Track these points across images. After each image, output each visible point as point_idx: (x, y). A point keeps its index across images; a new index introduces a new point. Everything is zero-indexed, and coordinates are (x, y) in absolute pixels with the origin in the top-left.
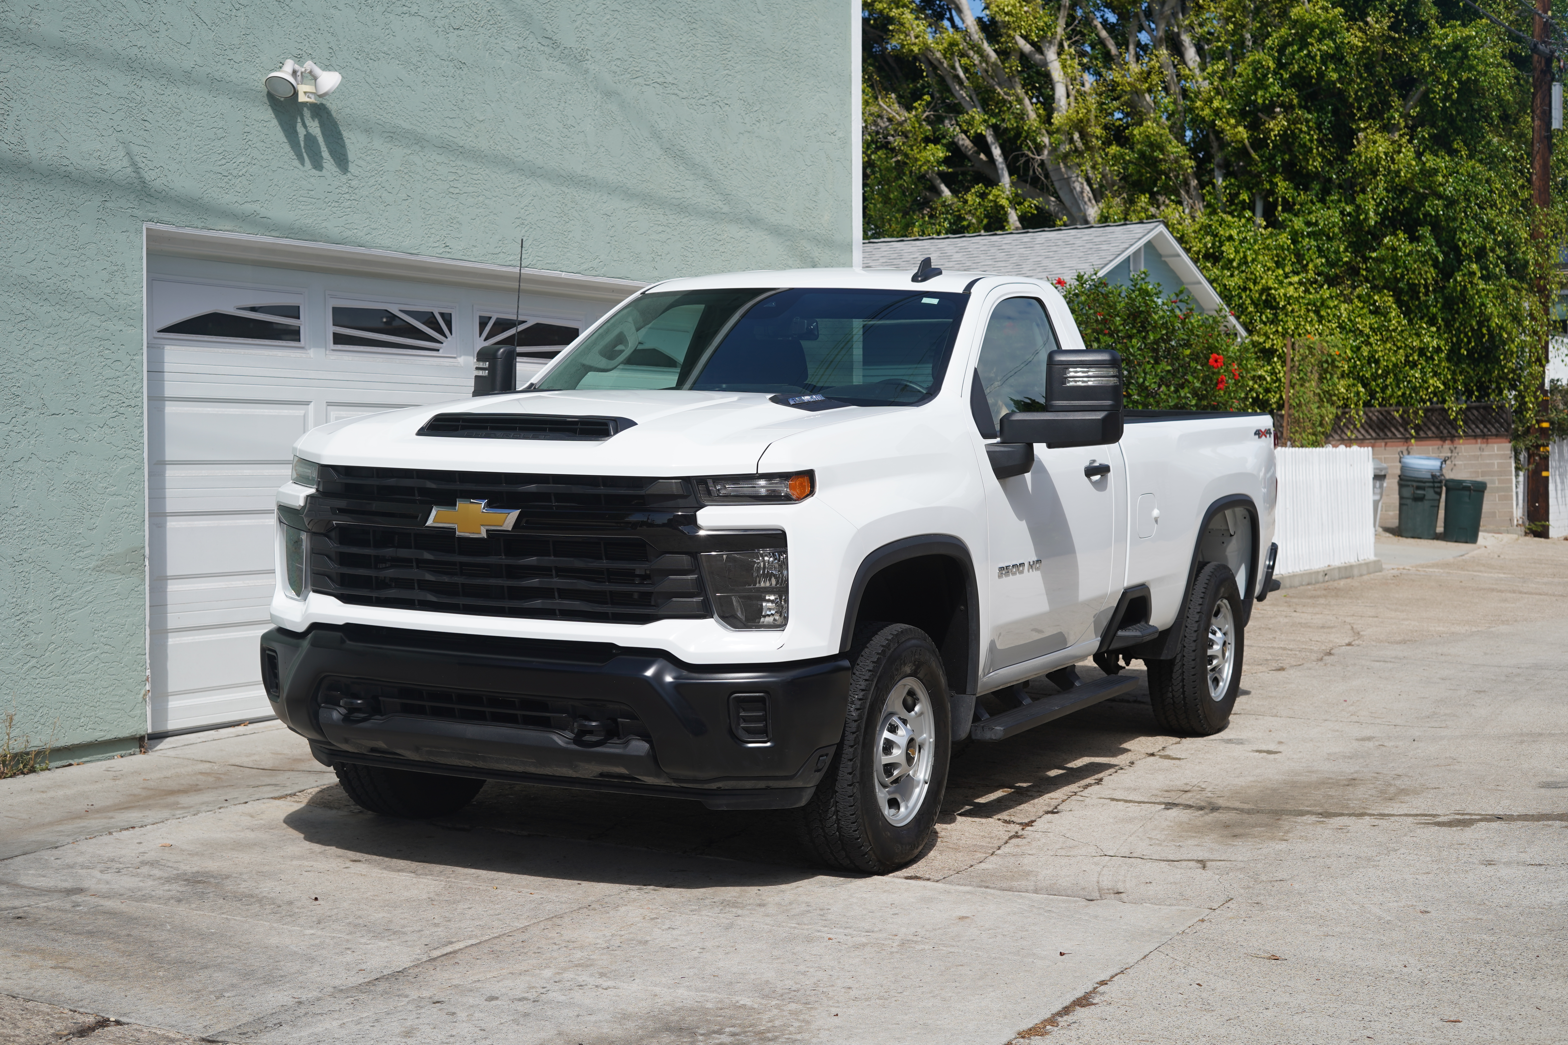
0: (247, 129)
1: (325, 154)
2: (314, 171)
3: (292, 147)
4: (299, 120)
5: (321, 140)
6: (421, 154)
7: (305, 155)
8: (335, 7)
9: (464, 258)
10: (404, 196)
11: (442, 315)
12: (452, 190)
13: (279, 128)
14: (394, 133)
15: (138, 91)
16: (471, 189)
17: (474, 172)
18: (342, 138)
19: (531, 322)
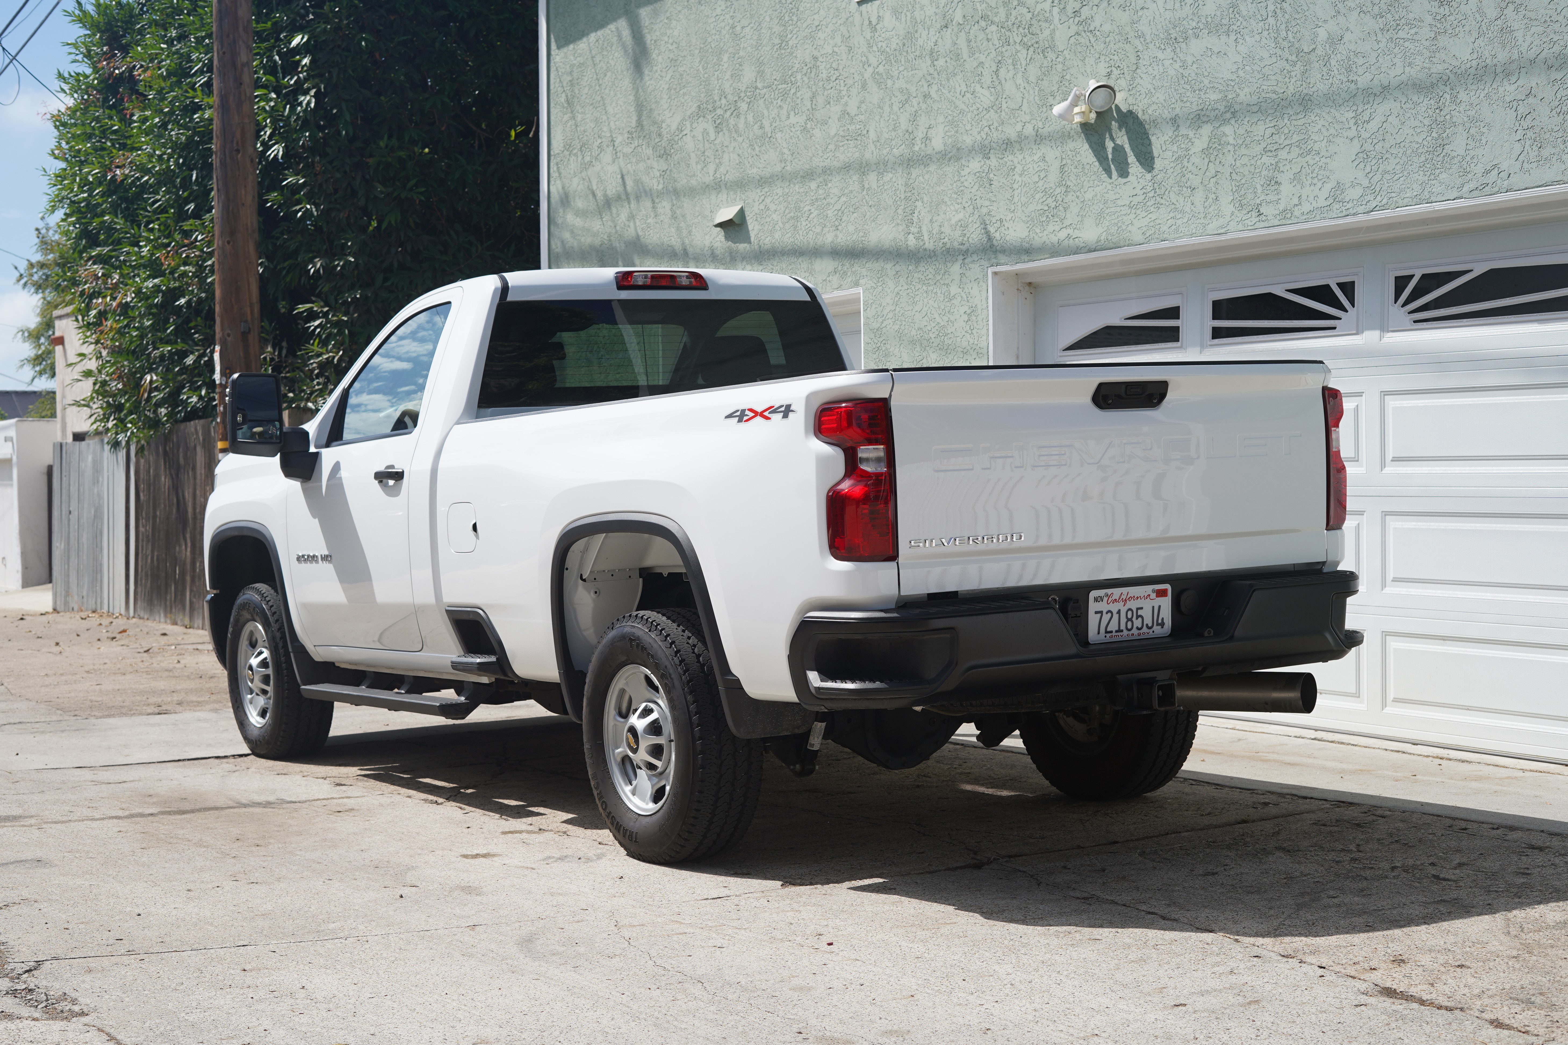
0: (1064, 162)
1: (1132, 159)
2: (1123, 178)
3: (1101, 163)
4: (1107, 136)
5: (1127, 147)
6: (1233, 121)
7: (1113, 169)
9: (1284, 222)
10: (1213, 173)
12: (1269, 147)
13: (1091, 151)
14: (1202, 110)
16: (1296, 138)
17: (1300, 116)
18: (1148, 138)
19: (1479, 269)
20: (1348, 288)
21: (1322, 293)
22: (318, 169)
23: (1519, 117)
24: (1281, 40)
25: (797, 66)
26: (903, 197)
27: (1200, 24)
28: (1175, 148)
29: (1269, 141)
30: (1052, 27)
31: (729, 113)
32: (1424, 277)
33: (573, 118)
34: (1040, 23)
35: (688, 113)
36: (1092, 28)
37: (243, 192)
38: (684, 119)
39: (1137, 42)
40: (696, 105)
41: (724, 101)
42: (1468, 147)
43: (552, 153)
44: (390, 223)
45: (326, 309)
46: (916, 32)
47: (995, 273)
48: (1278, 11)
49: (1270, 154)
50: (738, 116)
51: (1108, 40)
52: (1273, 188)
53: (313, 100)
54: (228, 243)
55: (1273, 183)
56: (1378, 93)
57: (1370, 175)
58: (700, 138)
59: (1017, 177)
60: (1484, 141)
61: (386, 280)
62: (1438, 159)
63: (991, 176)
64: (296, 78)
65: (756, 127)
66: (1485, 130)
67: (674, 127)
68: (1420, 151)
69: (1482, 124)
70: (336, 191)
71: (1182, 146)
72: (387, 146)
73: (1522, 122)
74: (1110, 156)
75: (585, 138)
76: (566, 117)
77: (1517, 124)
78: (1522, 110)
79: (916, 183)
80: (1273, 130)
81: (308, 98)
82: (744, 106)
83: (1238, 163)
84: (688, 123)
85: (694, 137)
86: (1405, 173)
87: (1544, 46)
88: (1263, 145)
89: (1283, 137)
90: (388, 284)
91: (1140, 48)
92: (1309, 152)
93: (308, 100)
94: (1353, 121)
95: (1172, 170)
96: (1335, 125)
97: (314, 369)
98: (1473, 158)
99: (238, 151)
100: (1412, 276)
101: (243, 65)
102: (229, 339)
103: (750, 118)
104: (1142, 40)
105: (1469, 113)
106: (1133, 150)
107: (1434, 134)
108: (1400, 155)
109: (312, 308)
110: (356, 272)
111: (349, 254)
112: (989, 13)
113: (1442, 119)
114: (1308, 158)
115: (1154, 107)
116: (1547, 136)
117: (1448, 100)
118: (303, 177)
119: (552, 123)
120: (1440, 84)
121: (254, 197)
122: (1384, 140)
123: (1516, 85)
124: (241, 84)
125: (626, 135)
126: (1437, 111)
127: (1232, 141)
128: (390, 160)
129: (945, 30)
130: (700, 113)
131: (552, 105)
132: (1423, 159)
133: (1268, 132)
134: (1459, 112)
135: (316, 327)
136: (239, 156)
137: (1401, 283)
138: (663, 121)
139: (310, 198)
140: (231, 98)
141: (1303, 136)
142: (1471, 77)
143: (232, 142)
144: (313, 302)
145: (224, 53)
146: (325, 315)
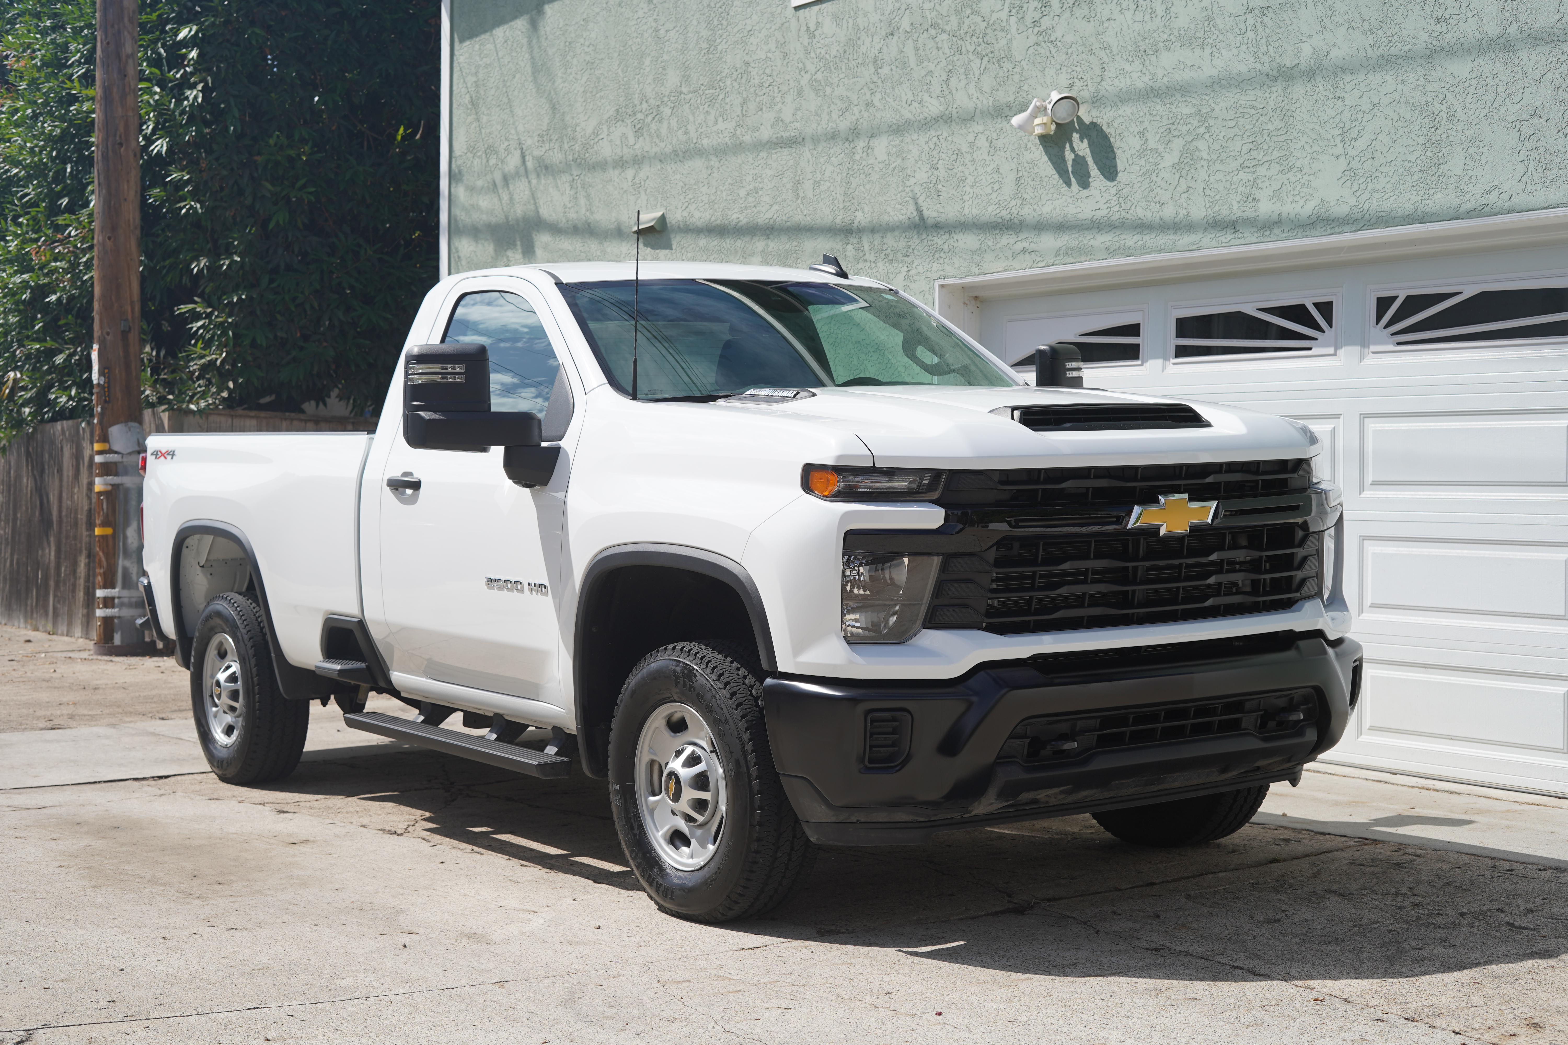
0: (1020, 174)
1: (1094, 171)
2: (1085, 191)
3: (1061, 176)
4: (1067, 147)
5: (1090, 160)
6: (1207, 136)
7: (1073, 179)
8: (1109, 20)
10: (1184, 187)
11: (1316, 305)
12: (1247, 163)
13: (1049, 163)
14: (1173, 124)
15: (935, 172)
16: (1276, 154)
17: (1281, 132)
18: (1113, 151)
19: (1469, 292)
20: (1326, 309)
21: (1297, 313)
22: (204, 165)
23: (1522, 138)
24: (1261, 55)
25: (726, 71)
26: (841, 206)
27: (1172, 37)
28: (1143, 162)
29: (1246, 157)
30: (1009, 37)
31: (650, 118)
32: (1409, 298)
33: (478, 120)
34: (996, 33)
35: (606, 117)
36: (1053, 38)
37: (126, 187)
38: (600, 123)
39: (1102, 54)
40: (614, 109)
41: (645, 105)
42: (1466, 167)
43: (453, 155)
44: (278, 222)
45: (209, 310)
46: (859, 39)
47: (942, 286)
48: (1258, 25)
49: (1247, 170)
50: (660, 121)
51: (1070, 51)
52: (1251, 205)
53: (201, 95)
54: (109, 238)
55: (1250, 199)
56: (1368, 111)
57: (1358, 194)
58: (618, 142)
59: (968, 189)
60: (1483, 161)
61: (271, 281)
62: (1433, 178)
63: (940, 186)
64: (182, 71)
65: (680, 132)
66: (1485, 150)
67: (589, 131)
68: (1413, 170)
69: (1482, 144)
70: (222, 189)
71: (1151, 160)
72: (276, 145)
73: (1526, 143)
74: (1070, 169)
75: (491, 140)
76: (470, 119)
77: (1520, 145)
78: (1526, 130)
79: (857, 193)
80: (1251, 146)
81: (195, 92)
82: (667, 111)
83: (1212, 178)
84: (605, 128)
85: (611, 141)
86: (1396, 192)
87: (1551, 65)
88: (1240, 161)
89: (1262, 153)
90: (274, 285)
91: (1105, 59)
92: (1291, 169)
93: (194, 95)
94: (1340, 138)
95: (1139, 185)
96: (1320, 142)
97: (194, 371)
98: (1471, 178)
99: (121, 144)
100: (1396, 298)
101: (128, 57)
102: (108, 338)
103: (674, 123)
104: (1108, 51)
105: (1467, 132)
106: (1096, 163)
107: (1429, 153)
108: (1391, 174)
109: (195, 308)
110: (241, 272)
111: (235, 253)
112: (940, 22)
113: (1438, 138)
114: (1290, 175)
115: (1120, 120)
116: (1553, 157)
117: (1445, 119)
118: (188, 173)
119: (455, 124)
120: (1435, 103)
121: (136, 192)
122: (1373, 158)
123: (1519, 105)
124: (125, 76)
125: (536, 138)
126: (1432, 130)
127: (1205, 156)
128: (279, 158)
129: (890, 37)
130: (619, 117)
131: (455, 106)
132: (1416, 178)
133: (1246, 148)
134: (1457, 131)
135: (199, 328)
136: (122, 150)
137: (1383, 304)
138: (577, 125)
139: (194, 196)
140: (115, 90)
141: (1284, 153)
142: (1470, 96)
143: (115, 135)
144: (195, 303)
145: (108, 43)
146: (209, 316)
